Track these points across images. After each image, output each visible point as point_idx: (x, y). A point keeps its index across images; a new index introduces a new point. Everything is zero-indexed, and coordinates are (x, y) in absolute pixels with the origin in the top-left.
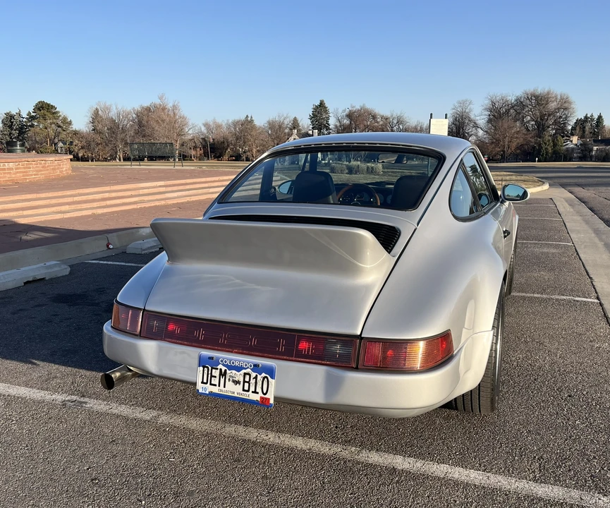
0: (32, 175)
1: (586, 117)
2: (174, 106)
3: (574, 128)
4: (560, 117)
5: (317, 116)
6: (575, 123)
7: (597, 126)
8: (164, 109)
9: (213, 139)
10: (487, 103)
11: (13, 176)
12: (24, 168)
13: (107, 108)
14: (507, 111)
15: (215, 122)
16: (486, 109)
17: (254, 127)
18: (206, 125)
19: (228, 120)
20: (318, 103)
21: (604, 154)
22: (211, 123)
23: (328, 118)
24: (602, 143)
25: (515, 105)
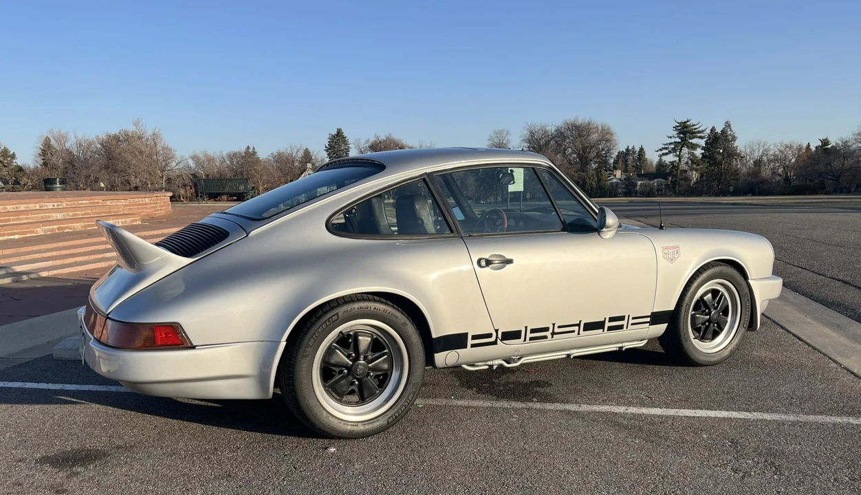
0: (158, 210)
1: (628, 150)
2: (154, 134)
3: (616, 162)
4: (603, 150)
5: (334, 147)
6: (617, 156)
7: (639, 159)
8: (140, 138)
9: (207, 176)
10: (526, 133)
11: (148, 211)
12: (155, 203)
13: (63, 137)
14: (547, 143)
15: (206, 155)
16: (524, 140)
17: (258, 160)
18: (194, 158)
19: (221, 152)
20: (334, 132)
21: (648, 189)
22: (201, 156)
23: (348, 150)
24: (646, 177)
25: (556, 136)
